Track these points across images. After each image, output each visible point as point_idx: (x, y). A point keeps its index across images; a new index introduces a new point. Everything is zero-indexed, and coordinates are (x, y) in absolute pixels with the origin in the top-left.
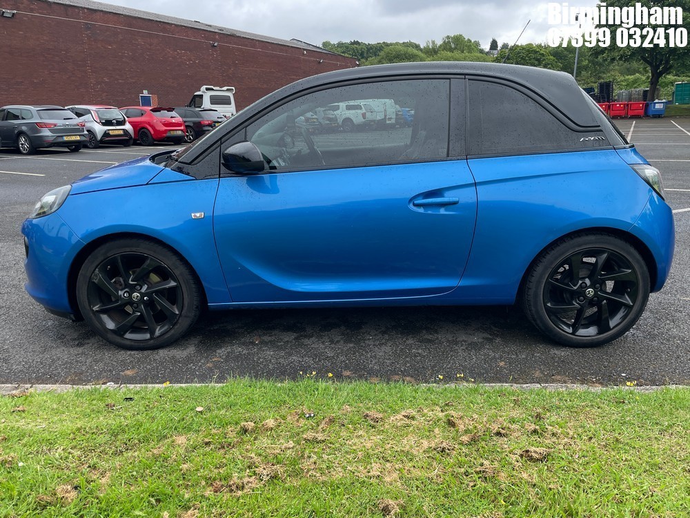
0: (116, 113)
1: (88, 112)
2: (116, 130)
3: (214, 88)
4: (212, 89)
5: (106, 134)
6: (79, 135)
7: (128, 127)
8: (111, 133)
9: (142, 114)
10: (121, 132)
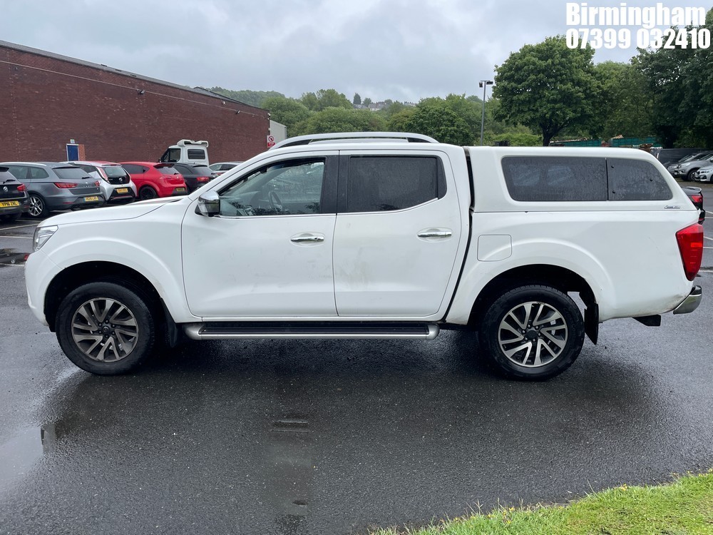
0: (120, 171)
1: (94, 169)
2: (122, 188)
3: (192, 142)
4: (189, 143)
5: (115, 193)
6: (98, 196)
7: (131, 184)
8: (118, 191)
9: (144, 171)
10: (126, 191)
